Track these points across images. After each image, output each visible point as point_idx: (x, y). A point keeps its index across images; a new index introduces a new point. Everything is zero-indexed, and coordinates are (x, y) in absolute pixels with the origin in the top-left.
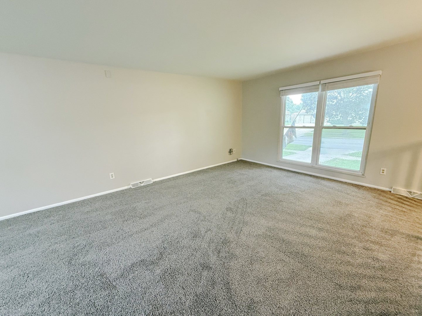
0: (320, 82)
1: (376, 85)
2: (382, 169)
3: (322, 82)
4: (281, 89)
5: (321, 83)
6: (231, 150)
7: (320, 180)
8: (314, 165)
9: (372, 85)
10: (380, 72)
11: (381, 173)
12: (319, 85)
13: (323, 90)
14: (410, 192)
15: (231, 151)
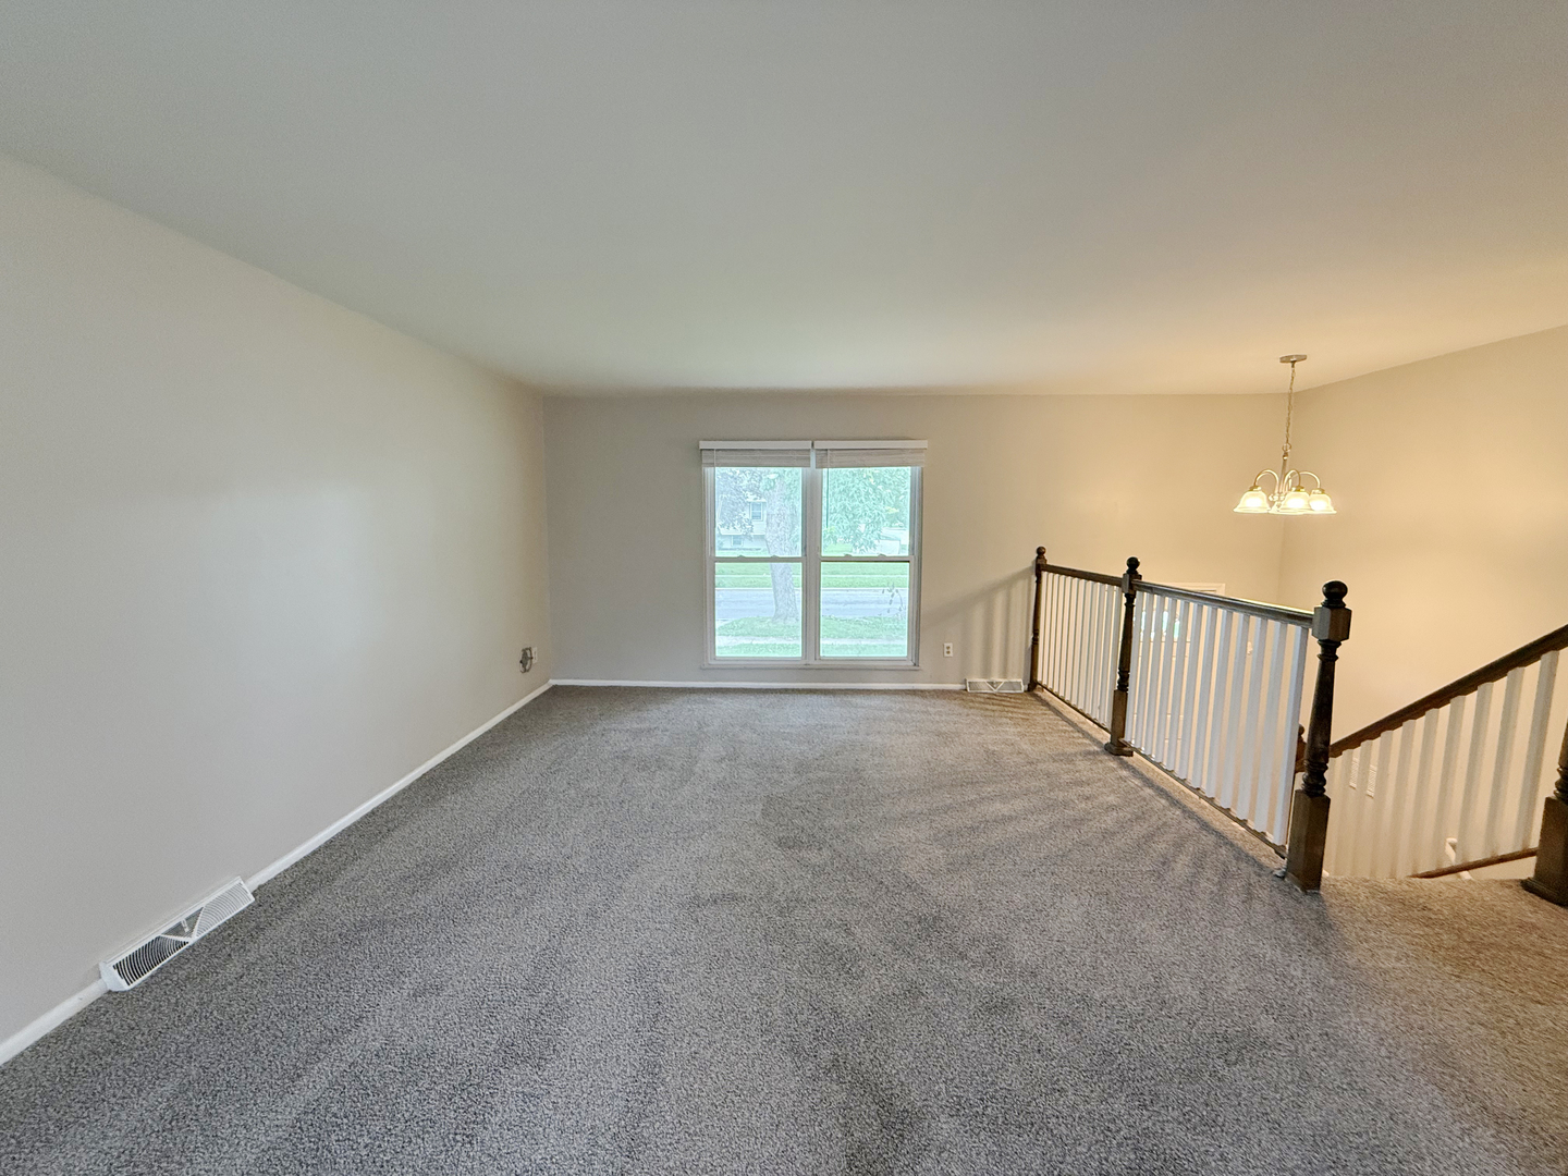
0: (813, 445)
1: (918, 468)
2: (946, 645)
3: (819, 445)
4: (703, 445)
5: (816, 447)
6: (528, 652)
7: (850, 699)
8: (812, 662)
9: (908, 470)
10: (924, 444)
11: (946, 655)
12: (809, 450)
13: (821, 465)
14: (992, 683)
15: (525, 659)
